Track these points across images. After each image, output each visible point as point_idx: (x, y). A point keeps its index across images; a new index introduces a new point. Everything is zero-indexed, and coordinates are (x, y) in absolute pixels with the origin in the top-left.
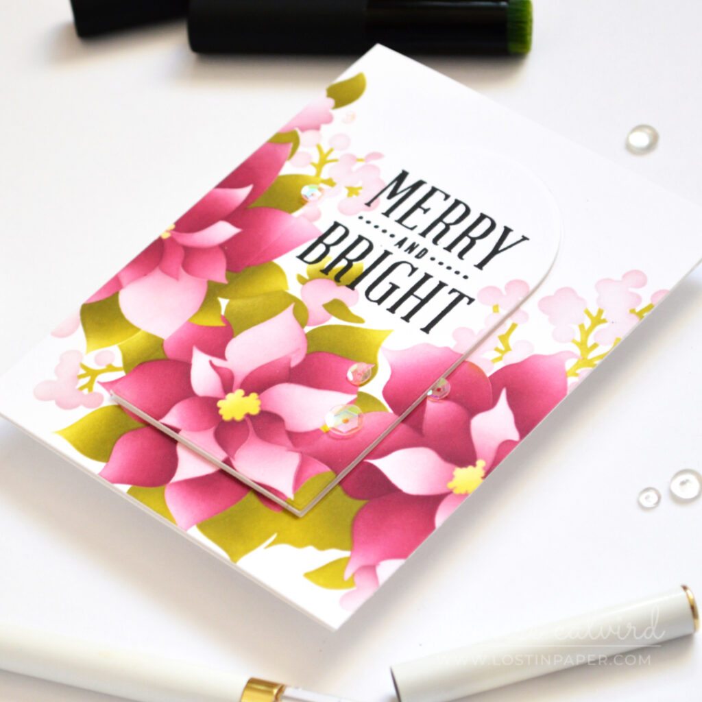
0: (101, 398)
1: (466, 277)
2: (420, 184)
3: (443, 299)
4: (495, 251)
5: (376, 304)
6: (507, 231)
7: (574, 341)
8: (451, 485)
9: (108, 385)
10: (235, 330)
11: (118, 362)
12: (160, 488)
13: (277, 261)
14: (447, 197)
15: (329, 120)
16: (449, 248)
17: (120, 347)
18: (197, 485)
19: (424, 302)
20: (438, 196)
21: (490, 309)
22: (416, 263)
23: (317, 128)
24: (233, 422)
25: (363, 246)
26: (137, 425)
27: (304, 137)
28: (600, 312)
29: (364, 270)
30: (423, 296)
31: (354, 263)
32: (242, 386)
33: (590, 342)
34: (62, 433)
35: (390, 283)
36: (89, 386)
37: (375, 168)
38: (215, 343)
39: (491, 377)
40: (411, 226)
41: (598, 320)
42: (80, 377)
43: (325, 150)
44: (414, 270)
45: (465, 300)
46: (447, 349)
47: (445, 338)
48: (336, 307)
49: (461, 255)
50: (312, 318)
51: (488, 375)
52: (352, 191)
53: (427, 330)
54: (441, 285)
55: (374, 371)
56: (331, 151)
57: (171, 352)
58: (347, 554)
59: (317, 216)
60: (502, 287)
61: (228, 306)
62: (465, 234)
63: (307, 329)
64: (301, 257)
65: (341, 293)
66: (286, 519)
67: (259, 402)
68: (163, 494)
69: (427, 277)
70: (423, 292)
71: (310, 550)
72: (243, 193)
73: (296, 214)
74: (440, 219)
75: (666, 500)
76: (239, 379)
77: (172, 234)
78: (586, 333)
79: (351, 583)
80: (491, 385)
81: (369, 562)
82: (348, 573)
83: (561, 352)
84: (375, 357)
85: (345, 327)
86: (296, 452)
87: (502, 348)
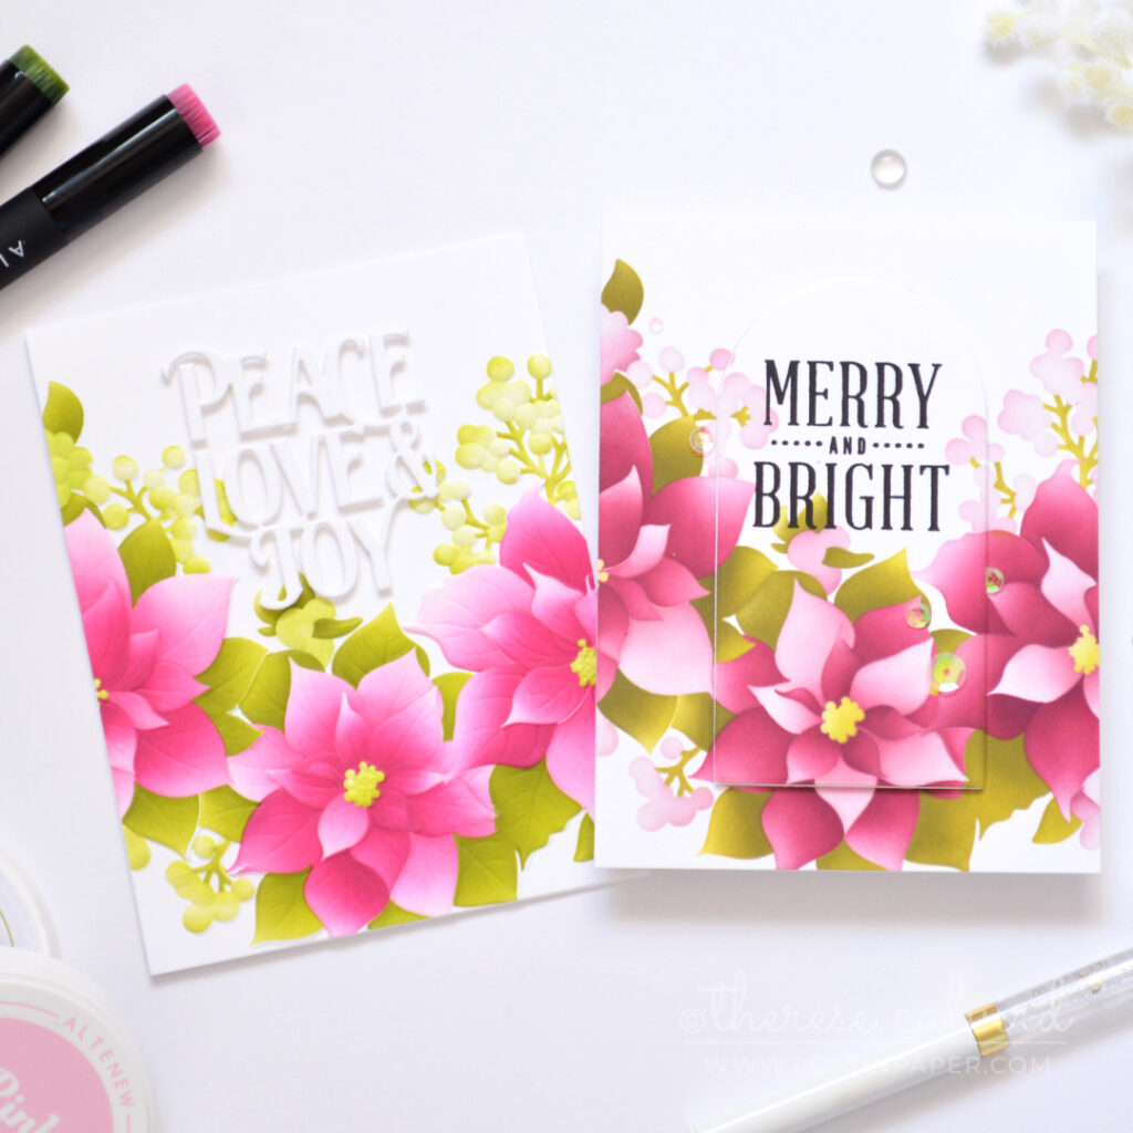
0: (707, 791)
1: (921, 446)
2: (793, 366)
3: (921, 484)
4: (923, 399)
5: (868, 529)
6: (915, 368)
7: (1060, 447)
8: (1078, 668)
9: (701, 773)
10: (769, 643)
11: (689, 745)
12: (842, 844)
13: (741, 542)
14: (831, 365)
15: (639, 341)
16: (880, 423)
17: (674, 727)
18: (866, 820)
19: (907, 497)
20: (821, 370)
21: (970, 466)
22: (865, 459)
23: (637, 358)
24: (851, 740)
25: (803, 473)
26: (766, 795)
27: (633, 374)
28: (1058, 398)
29: (826, 500)
30: (902, 493)
31: (811, 498)
32: (827, 698)
33: (1076, 440)
34: (705, 850)
35: (862, 498)
36: (684, 786)
37: (736, 375)
38: (761, 665)
39: (1021, 534)
40: (826, 421)
41: (1063, 410)
42: (668, 782)
43: (666, 379)
44: (870, 468)
45: (941, 472)
46: (968, 535)
47: (955, 526)
48: (836, 557)
49: (896, 422)
50: (825, 584)
51: (1018, 533)
52: (741, 417)
53: (934, 527)
54: (907, 469)
55: (925, 601)
56: (672, 376)
57: (731, 704)
58: (1049, 797)
59: (733, 470)
60: (960, 435)
61: (740, 622)
62: (881, 397)
63: (831, 598)
64: (758, 523)
65: (826, 539)
66: (973, 798)
67: (855, 705)
68: (849, 848)
69: (887, 469)
70: (897, 487)
71: (1018, 815)
72: (633, 480)
73: (704, 472)
74: (846, 397)
76: (818, 693)
77: (608, 571)
78: (1063, 430)
79: (1076, 822)
80: (1028, 543)
81: (1075, 791)
82: (1067, 815)
83: (1060, 466)
84: (915, 587)
85: (861, 573)
86: (932, 731)
87: (1006, 496)
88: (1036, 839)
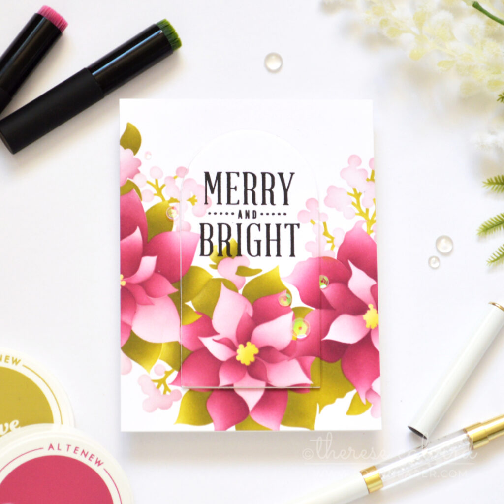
0: (178, 392)
1: (285, 214)
2: (219, 175)
3: (285, 233)
4: (286, 191)
5: (258, 257)
6: (281, 175)
7: (356, 214)
8: (368, 326)
9: (176, 382)
10: (209, 315)
11: (169, 368)
12: (248, 418)
13: (194, 264)
14: (238, 174)
15: (139, 163)
16: (264, 203)
17: (161, 359)
18: (262, 404)
19: (278, 240)
20: (233, 176)
21: (310, 224)
22: (256, 221)
23: (138, 172)
24: (252, 364)
25: (225, 229)
26: (209, 393)
27: (137, 180)
28: (355, 190)
29: (237, 242)
30: (275, 238)
31: (229, 241)
32: (239, 342)
33: (364, 210)
34: (178, 421)
35: (255, 241)
36: (166, 389)
37: (190, 180)
38: (206, 326)
39: (337, 259)
40: (236, 202)
41: (358, 196)
42: (158, 387)
43: (154, 182)
44: (259, 226)
45: (295, 227)
46: (310, 259)
47: (304, 255)
48: (242, 271)
49: (272, 202)
50: (237, 284)
51: (336, 258)
52: (192, 200)
53: (292, 255)
54: (278, 226)
55: (288, 292)
56: (157, 181)
57: (190, 346)
58: (355, 391)
59: (189, 227)
60: (305, 208)
61: (194, 304)
62: (264, 190)
63: (241, 292)
64: (202, 254)
65: (237, 262)
66: (315, 393)
67: (254, 346)
68: (252, 419)
69: (268, 226)
70: (273, 235)
71: (338, 400)
72: (137, 234)
73: (174, 229)
74: (246, 190)
75: (441, 258)
76: (234, 340)
77: (126, 280)
78: (358, 205)
79: (369, 404)
80: (341, 263)
81: (367, 388)
82: (364, 400)
83: (356, 224)
84: (282, 285)
85: (256, 279)
86: (293, 359)
87: (329, 239)
88: (348, 413)
